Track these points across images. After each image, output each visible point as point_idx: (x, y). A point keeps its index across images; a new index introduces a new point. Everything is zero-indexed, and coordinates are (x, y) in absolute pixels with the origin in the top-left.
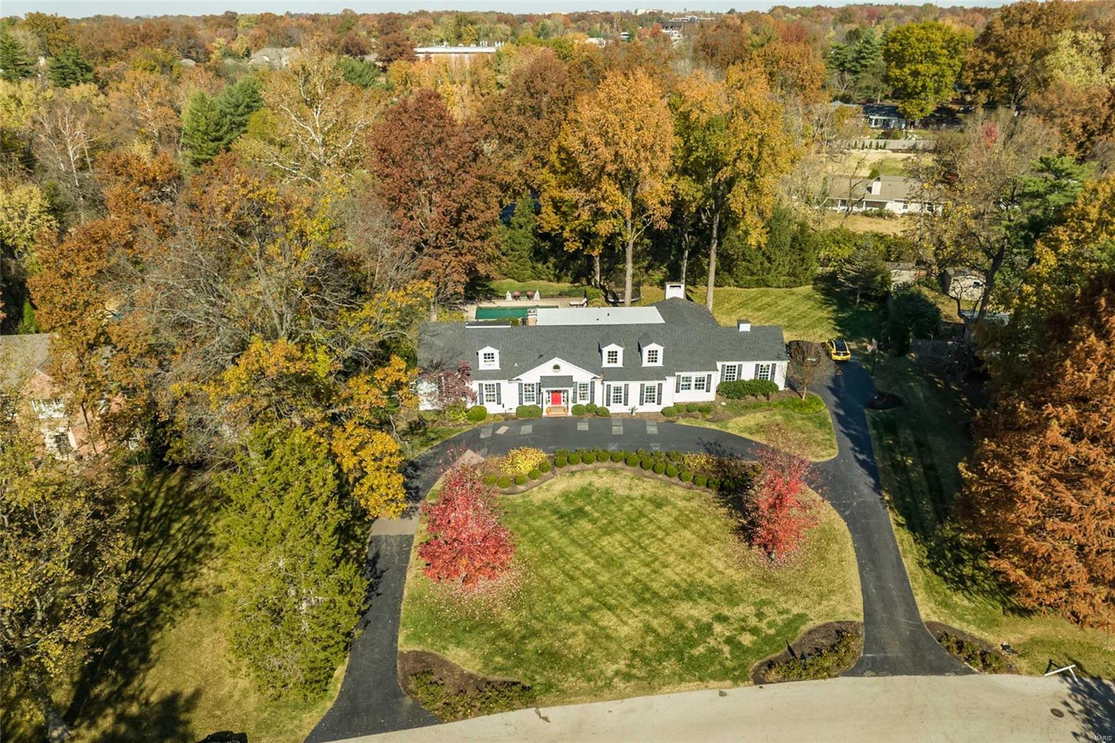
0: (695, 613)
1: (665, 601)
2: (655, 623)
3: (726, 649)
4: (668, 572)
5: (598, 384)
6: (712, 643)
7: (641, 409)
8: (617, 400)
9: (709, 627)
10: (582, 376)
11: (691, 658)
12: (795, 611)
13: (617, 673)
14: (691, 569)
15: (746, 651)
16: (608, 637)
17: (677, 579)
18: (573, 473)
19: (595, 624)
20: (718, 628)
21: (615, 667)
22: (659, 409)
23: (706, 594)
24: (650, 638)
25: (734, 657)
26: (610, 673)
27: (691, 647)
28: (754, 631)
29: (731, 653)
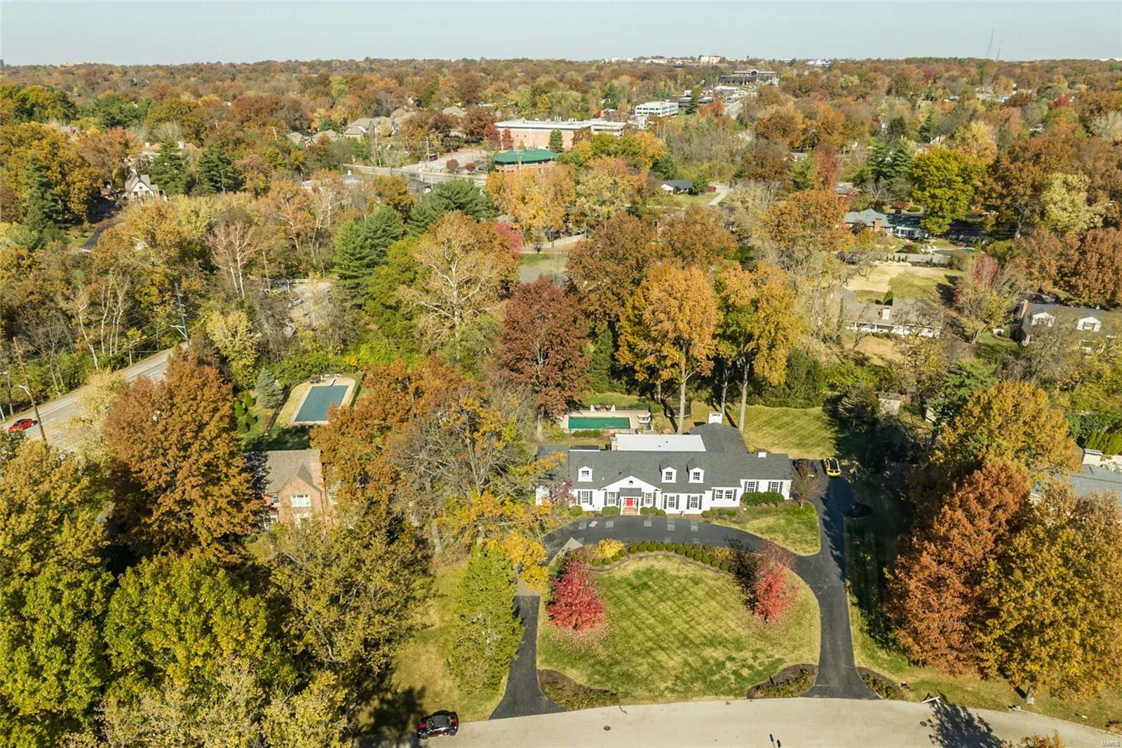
0: (715, 654)
1: (697, 646)
2: (690, 660)
3: (732, 677)
4: (700, 628)
5: (658, 493)
6: (724, 673)
7: (687, 512)
8: (672, 505)
9: (723, 664)
10: (648, 488)
11: (711, 681)
12: (777, 656)
13: (667, 688)
14: (715, 627)
15: (745, 679)
16: (662, 667)
17: (706, 633)
18: (641, 558)
19: (654, 658)
20: (728, 665)
21: (665, 685)
22: (700, 512)
23: (723, 643)
24: (687, 669)
25: (737, 682)
26: (662, 688)
27: (712, 675)
28: (750, 667)
29: (735, 680)
